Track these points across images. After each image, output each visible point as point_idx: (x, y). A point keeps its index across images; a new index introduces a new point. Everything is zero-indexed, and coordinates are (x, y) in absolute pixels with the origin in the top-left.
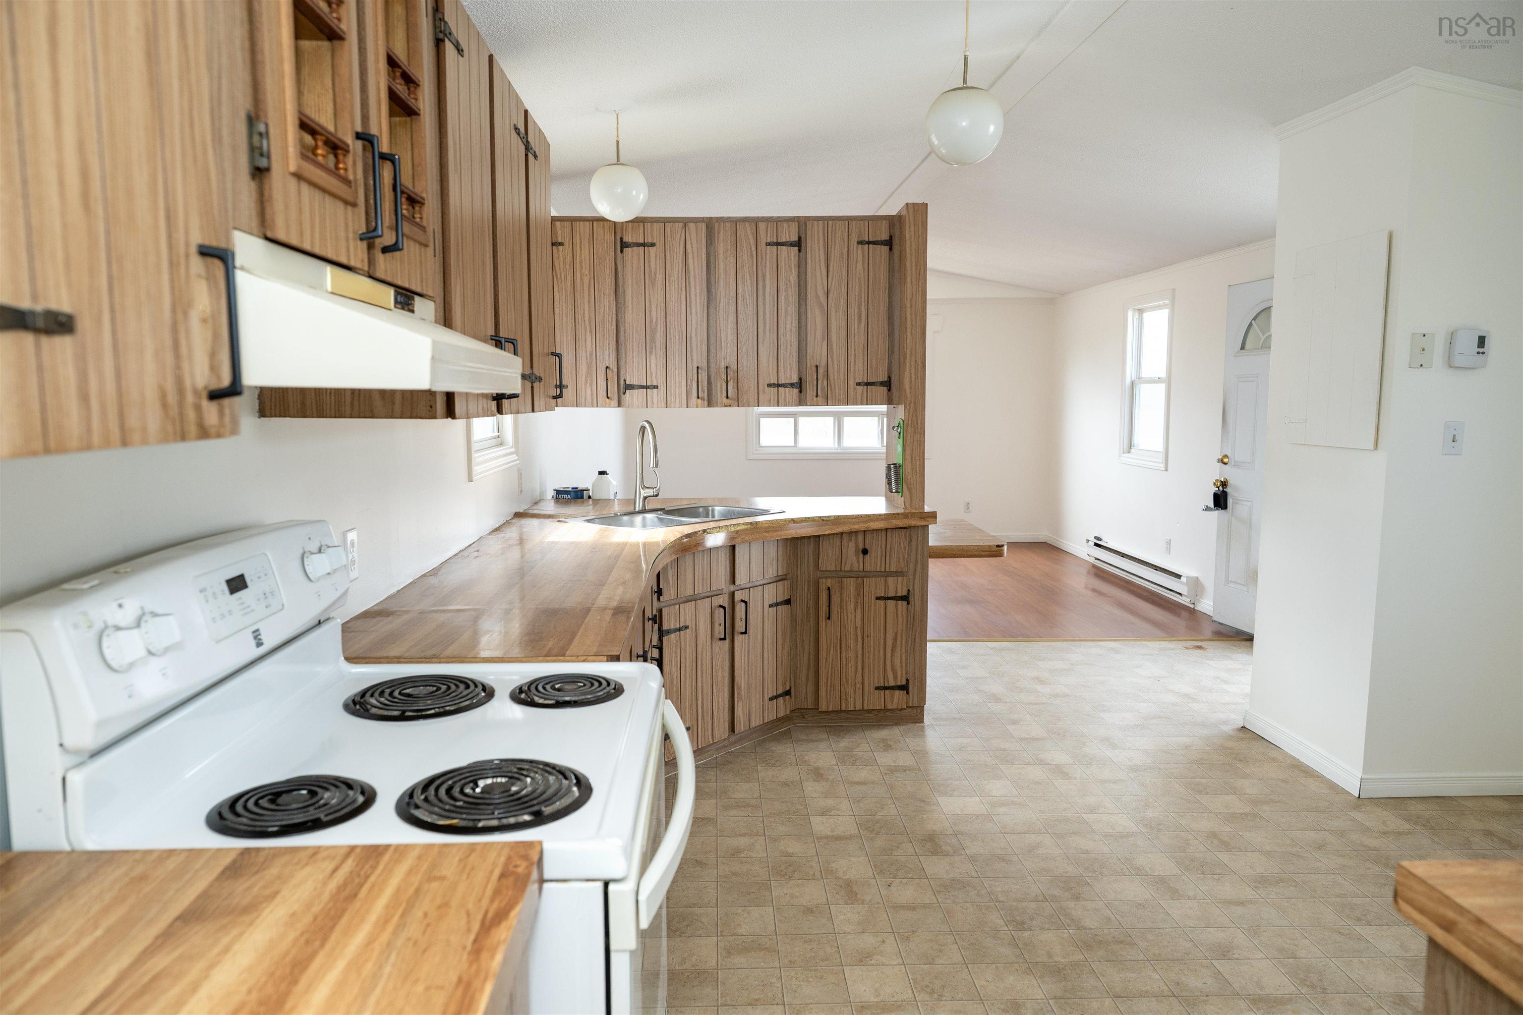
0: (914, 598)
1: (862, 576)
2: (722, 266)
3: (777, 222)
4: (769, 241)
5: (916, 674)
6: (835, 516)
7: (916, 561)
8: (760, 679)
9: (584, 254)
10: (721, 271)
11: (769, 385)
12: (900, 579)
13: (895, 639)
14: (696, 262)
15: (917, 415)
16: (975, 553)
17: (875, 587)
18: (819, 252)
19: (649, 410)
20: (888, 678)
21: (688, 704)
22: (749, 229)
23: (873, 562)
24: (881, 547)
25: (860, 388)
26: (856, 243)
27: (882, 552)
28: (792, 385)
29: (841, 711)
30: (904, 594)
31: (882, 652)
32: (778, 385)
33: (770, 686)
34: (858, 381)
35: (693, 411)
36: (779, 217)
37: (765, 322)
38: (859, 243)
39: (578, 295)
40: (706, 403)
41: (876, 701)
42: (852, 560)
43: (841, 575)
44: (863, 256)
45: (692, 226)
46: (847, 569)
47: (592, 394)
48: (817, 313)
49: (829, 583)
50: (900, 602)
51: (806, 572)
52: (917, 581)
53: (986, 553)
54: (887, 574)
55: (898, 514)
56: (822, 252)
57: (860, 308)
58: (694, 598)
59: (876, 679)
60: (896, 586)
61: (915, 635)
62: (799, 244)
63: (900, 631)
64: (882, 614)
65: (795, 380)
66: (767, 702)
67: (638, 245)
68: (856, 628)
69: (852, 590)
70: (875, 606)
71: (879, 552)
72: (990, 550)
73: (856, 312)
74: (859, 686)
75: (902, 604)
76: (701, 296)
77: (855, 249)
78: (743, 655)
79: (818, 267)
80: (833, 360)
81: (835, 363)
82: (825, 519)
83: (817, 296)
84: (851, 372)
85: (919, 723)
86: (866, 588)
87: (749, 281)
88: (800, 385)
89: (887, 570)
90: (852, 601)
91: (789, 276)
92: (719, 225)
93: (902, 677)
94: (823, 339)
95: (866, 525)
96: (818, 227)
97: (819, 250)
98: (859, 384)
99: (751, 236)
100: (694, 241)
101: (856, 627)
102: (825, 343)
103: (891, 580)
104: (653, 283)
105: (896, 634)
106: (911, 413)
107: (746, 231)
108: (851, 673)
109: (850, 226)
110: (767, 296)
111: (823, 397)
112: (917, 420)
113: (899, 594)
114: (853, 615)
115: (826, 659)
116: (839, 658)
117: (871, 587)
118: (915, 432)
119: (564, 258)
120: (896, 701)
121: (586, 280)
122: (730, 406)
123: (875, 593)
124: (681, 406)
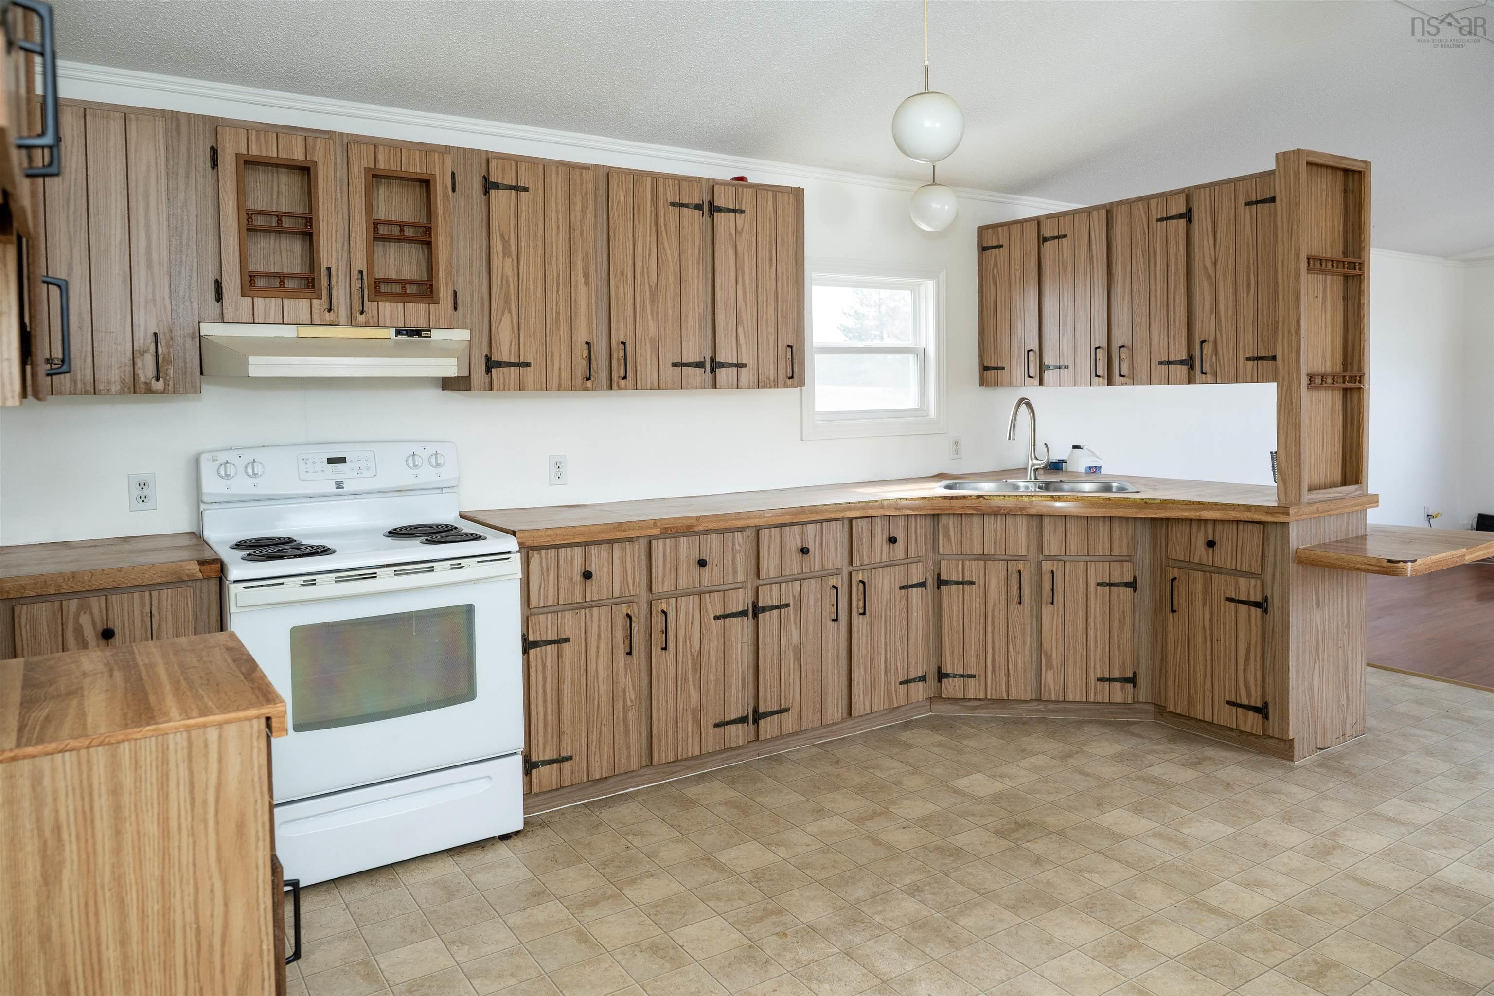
0: (1273, 607)
1: (1210, 570)
2: (1119, 247)
3: (1165, 196)
4: (1159, 217)
5: (1277, 698)
6: (1160, 500)
7: (1275, 564)
8: (1082, 655)
9: (1017, 253)
10: (1119, 253)
11: (1161, 363)
12: (1253, 581)
13: (1248, 650)
14: (1098, 246)
15: (1291, 393)
16: (1359, 566)
17: (1224, 586)
18: (1206, 221)
19: (1061, 388)
20: (1240, 694)
21: (973, 653)
22: (1141, 207)
23: (1222, 556)
24: (1232, 542)
25: (1250, 363)
26: (1243, 204)
27: (1233, 546)
28: (1181, 362)
29: (1189, 718)
30: (1258, 600)
31: (1233, 662)
32: (1169, 363)
33: (1098, 666)
34: (1247, 356)
35: (1095, 388)
36: (1171, 191)
37: (1156, 299)
38: (1246, 204)
39: (1012, 289)
40: (1106, 382)
41: (1227, 717)
42: (1200, 552)
43: (1188, 566)
44: (1251, 218)
45: (1095, 213)
46: (1196, 560)
47: (1021, 375)
48: (1205, 284)
49: (1176, 573)
50: (1253, 609)
51: (1159, 558)
52: (1276, 586)
53: (1374, 568)
54: (1237, 573)
55: (1238, 505)
56: (1209, 220)
57: (1248, 276)
58: (984, 558)
59: (1227, 693)
60: (1248, 589)
61: (1275, 652)
62: (1188, 216)
63: (1253, 643)
64: (1233, 617)
65: (1184, 356)
66: (1093, 682)
67: (1054, 238)
68: (1204, 628)
69: (1199, 586)
70: (1225, 607)
71: (1230, 548)
72: (1379, 564)
73: (1245, 280)
74: (1208, 694)
75: (1256, 612)
76: (1102, 278)
77: (1242, 211)
78: (1054, 627)
79: (1205, 237)
80: (1221, 334)
81: (1224, 335)
82: (1148, 501)
83: (1205, 268)
84: (1241, 346)
85: (1288, 760)
86: (1215, 586)
87: (1142, 260)
88: (1189, 362)
89: (1238, 569)
90: (1200, 598)
91: (1178, 248)
92: (1117, 209)
93: (1257, 697)
94: (1212, 312)
95: (1198, 514)
96: (1205, 195)
97: (1206, 218)
98: (1248, 359)
99: (1143, 215)
100: (1097, 229)
101: (1204, 626)
102: (1213, 316)
103: (1242, 581)
104: (1065, 271)
105: (1249, 645)
106: (1284, 391)
107: (1140, 211)
108: (1200, 679)
109: (1237, 188)
110: (1158, 272)
111: (1211, 374)
112: (1291, 400)
113: (1252, 599)
114: (1202, 615)
115: (1174, 656)
116: (1187, 657)
117: (1220, 584)
118: (1289, 414)
119: (1004, 258)
120: (1249, 723)
121: (1018, 274)
122: (1126, 384)
123: (1225, 593)
124: (1086, 385)
